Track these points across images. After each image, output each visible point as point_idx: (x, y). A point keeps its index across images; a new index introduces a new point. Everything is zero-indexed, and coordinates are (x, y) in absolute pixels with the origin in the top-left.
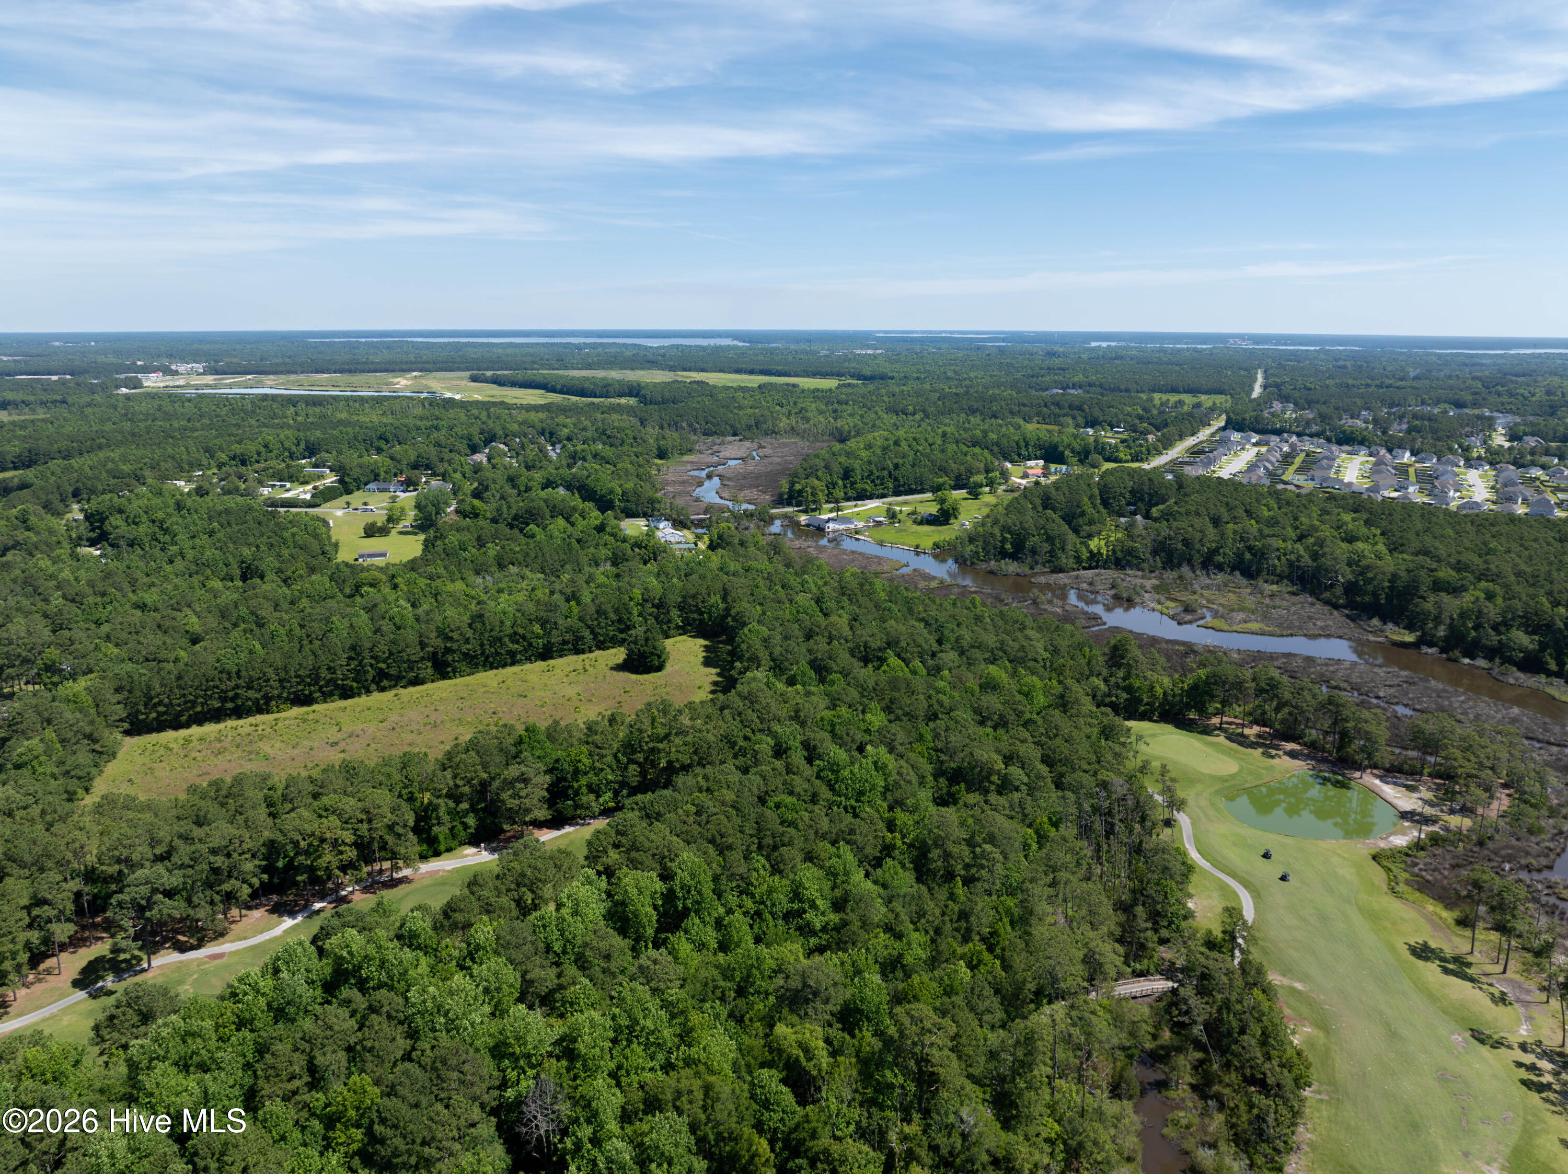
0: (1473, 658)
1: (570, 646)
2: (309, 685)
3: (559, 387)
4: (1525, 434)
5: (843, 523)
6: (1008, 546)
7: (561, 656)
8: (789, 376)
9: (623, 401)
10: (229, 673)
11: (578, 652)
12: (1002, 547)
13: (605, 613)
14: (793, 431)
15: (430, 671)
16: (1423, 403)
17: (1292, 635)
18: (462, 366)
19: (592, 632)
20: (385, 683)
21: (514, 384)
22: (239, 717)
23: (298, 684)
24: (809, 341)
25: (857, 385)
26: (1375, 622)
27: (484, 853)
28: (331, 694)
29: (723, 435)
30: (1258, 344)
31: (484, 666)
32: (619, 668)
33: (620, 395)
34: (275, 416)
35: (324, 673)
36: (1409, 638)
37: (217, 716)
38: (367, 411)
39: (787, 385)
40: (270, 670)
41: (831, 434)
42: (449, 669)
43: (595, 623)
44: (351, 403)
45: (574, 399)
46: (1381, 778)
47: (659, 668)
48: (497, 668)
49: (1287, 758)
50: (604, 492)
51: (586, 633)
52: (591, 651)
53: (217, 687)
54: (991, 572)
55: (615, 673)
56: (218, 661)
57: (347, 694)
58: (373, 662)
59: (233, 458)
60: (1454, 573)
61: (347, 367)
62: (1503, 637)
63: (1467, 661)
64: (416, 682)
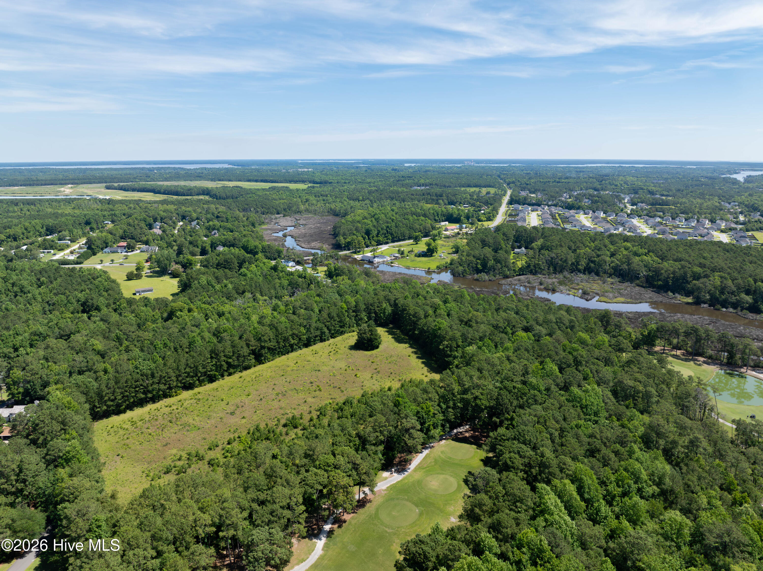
0: (727, 308)
1: (319, 338)
2: (193, 377)
3: (162, 191)
4: (638, 202)
5: (382, 258)
6: (479, 266)
7: (314, 344)
8: (277, 182)
9: (201, 197)
10: (147, 376)
11: (322, 340)
12: (476, 267)
13: (333, 317)
14: (307, 211)
15: (253, 361)
16: (581, 190)
17: (640, 303)
18: (96, 181)
19: (328, 328)
20: (232, 370)
21: (134, 190)
22: (154, 402)
23: (187, 377)
24: (268, 165)
25: (317, 187)
26: (670, 294)
27: (395, 475)
28: (203, 381)
29: (271, 213)
30: (478, 163)
31: (278, 354)
32: (353, 348)
33: (198, 194)
34: (8, 211)
35: (201, 369)
36: (690, 300)
37: (141, 403)
38: (62, 207)
39: (284, 187)
40: (170, 370)
41: (328, 212)
42: (263, 358)
43: (329, 323)
44: (51, 203)
45: (175, 197)
46: (754, 370)
47: (377, 347)
48: (284, 355)
49: (706, 365)
50: (252, 247)
51: (325, 330)
52: (328, 340)
53: (142, 385)
54: (477, 280)
55: (353, 352)
56: (136, 368)
57: (212, 379)
58: (225, 359)
59: (9, 237)
60: (700, 269)
61: (28, 183)
62: (737, 297)
63: (724, 309)
64: (247, 368)
